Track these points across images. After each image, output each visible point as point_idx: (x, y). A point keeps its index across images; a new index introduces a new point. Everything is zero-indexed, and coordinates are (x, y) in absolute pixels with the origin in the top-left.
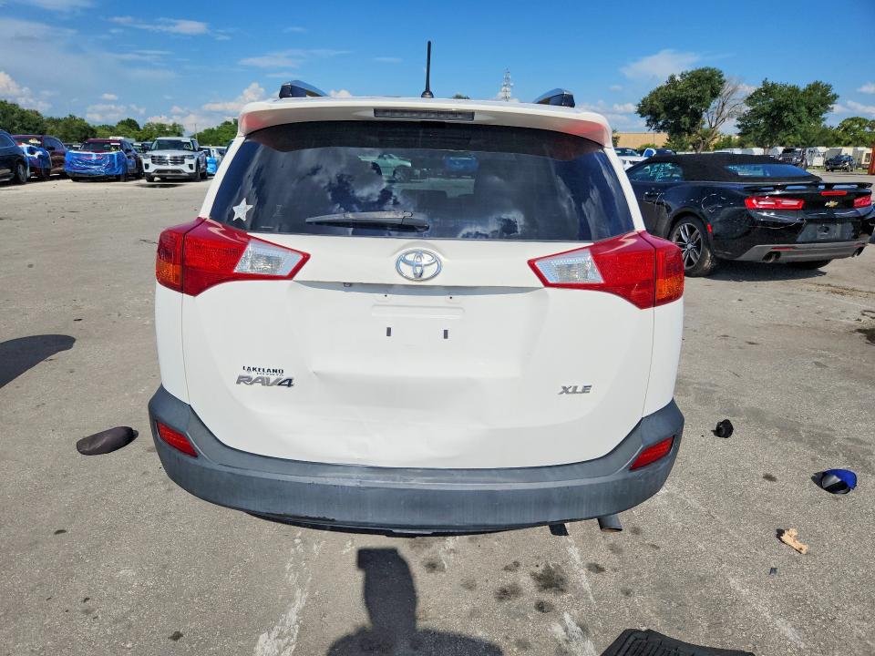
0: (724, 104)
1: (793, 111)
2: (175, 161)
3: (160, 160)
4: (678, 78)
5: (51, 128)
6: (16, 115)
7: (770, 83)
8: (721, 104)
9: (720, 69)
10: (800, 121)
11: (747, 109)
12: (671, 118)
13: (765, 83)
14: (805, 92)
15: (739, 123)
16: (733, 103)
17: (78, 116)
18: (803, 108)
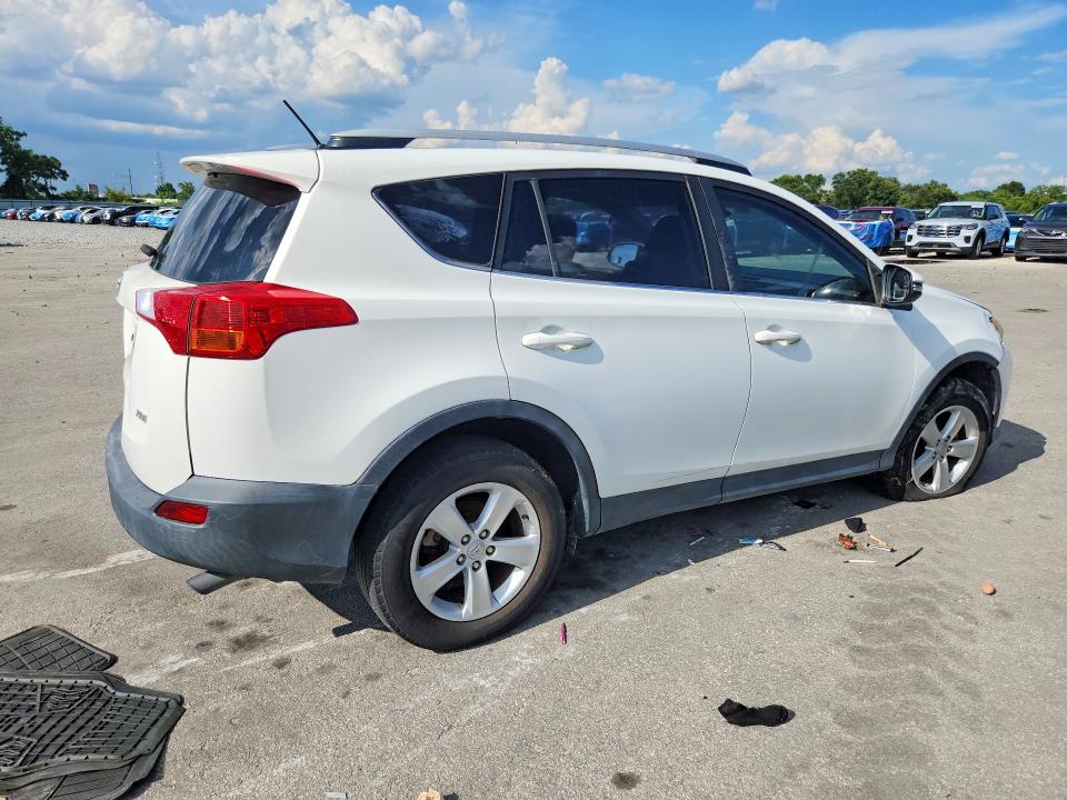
2: (956, 231)
3: (929, 231)
5: (906, 195)
6: (872, 184)
17: (941, 181)
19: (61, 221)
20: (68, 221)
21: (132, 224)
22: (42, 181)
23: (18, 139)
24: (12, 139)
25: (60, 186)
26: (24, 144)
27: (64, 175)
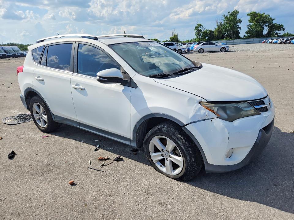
19: (273, 43)
20: (275, 43)
21: (290, 43)
22: (277, 32)
23: (273, 21)
24: (271, 21)
25: (281, 33)
26: (274, 22)
27: (284, 29)
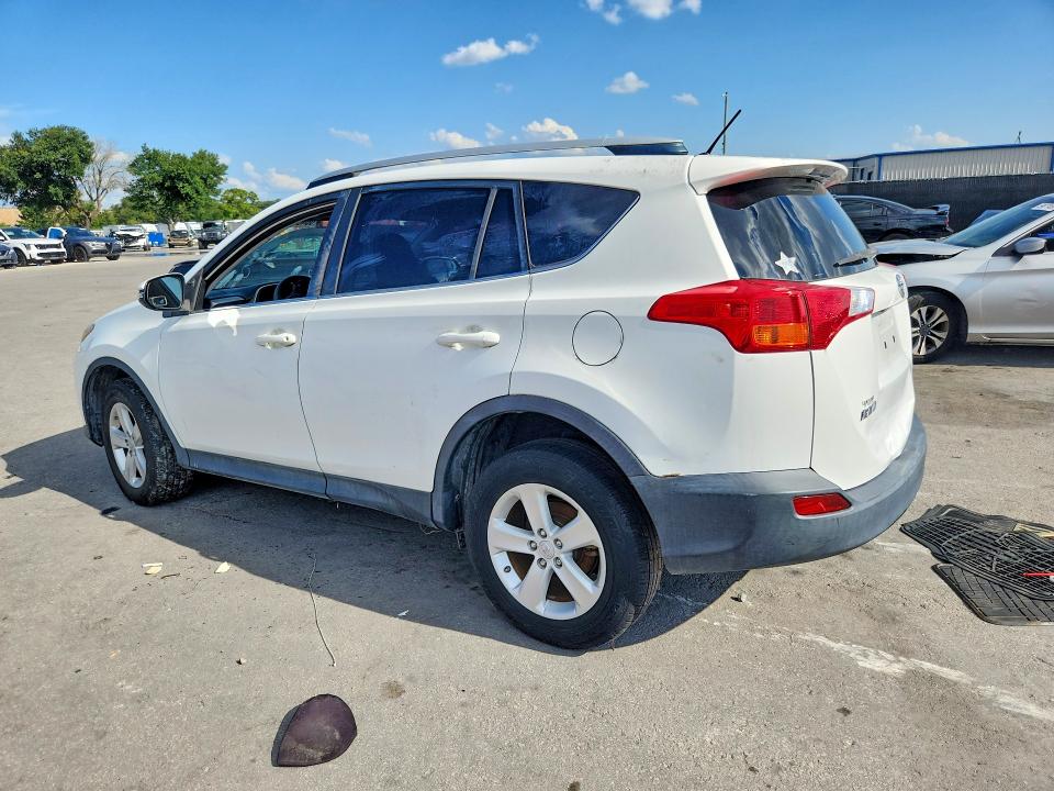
0: (100, 172)
1: (187, 181)
4: (26, 137)
7: (151, 148)
8: (96, 171)
9: (83, 130)
10: (197, 192)
11: (131, 178)
12: (33, 188)
13: (145, 149)
14: (193, 162)
15: (127, 194)
16: (112, 170)
18: (197, 178)
